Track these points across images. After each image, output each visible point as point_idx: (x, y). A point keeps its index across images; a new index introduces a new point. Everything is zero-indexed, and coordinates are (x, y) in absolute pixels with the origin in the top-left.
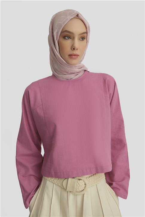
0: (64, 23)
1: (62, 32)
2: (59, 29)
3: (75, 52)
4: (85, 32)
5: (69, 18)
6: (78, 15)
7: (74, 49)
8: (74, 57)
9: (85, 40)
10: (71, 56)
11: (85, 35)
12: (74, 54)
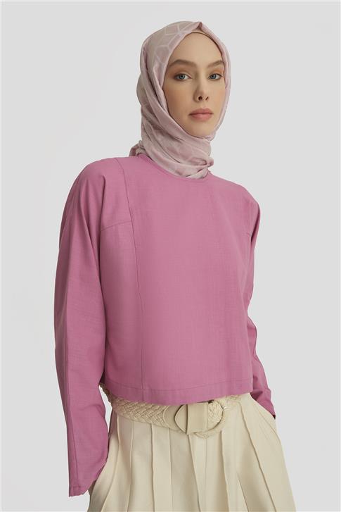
0: (171, 46)
1: (169, 66)
2: (163, 60)
3: (204, 105)
4: (221, 61)
5: (183, 33)
6: (200, 27)
7: (200, 98)
8: (202, 116)
9: (222, 79)
10: (195, 116)
11: (221, 66)
12: (201, 109)
